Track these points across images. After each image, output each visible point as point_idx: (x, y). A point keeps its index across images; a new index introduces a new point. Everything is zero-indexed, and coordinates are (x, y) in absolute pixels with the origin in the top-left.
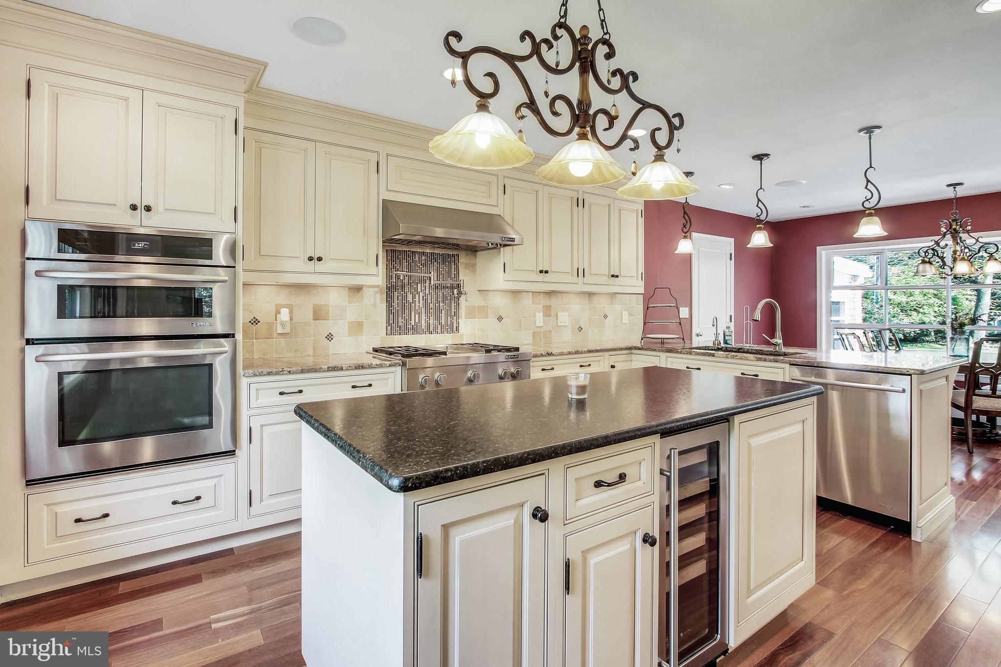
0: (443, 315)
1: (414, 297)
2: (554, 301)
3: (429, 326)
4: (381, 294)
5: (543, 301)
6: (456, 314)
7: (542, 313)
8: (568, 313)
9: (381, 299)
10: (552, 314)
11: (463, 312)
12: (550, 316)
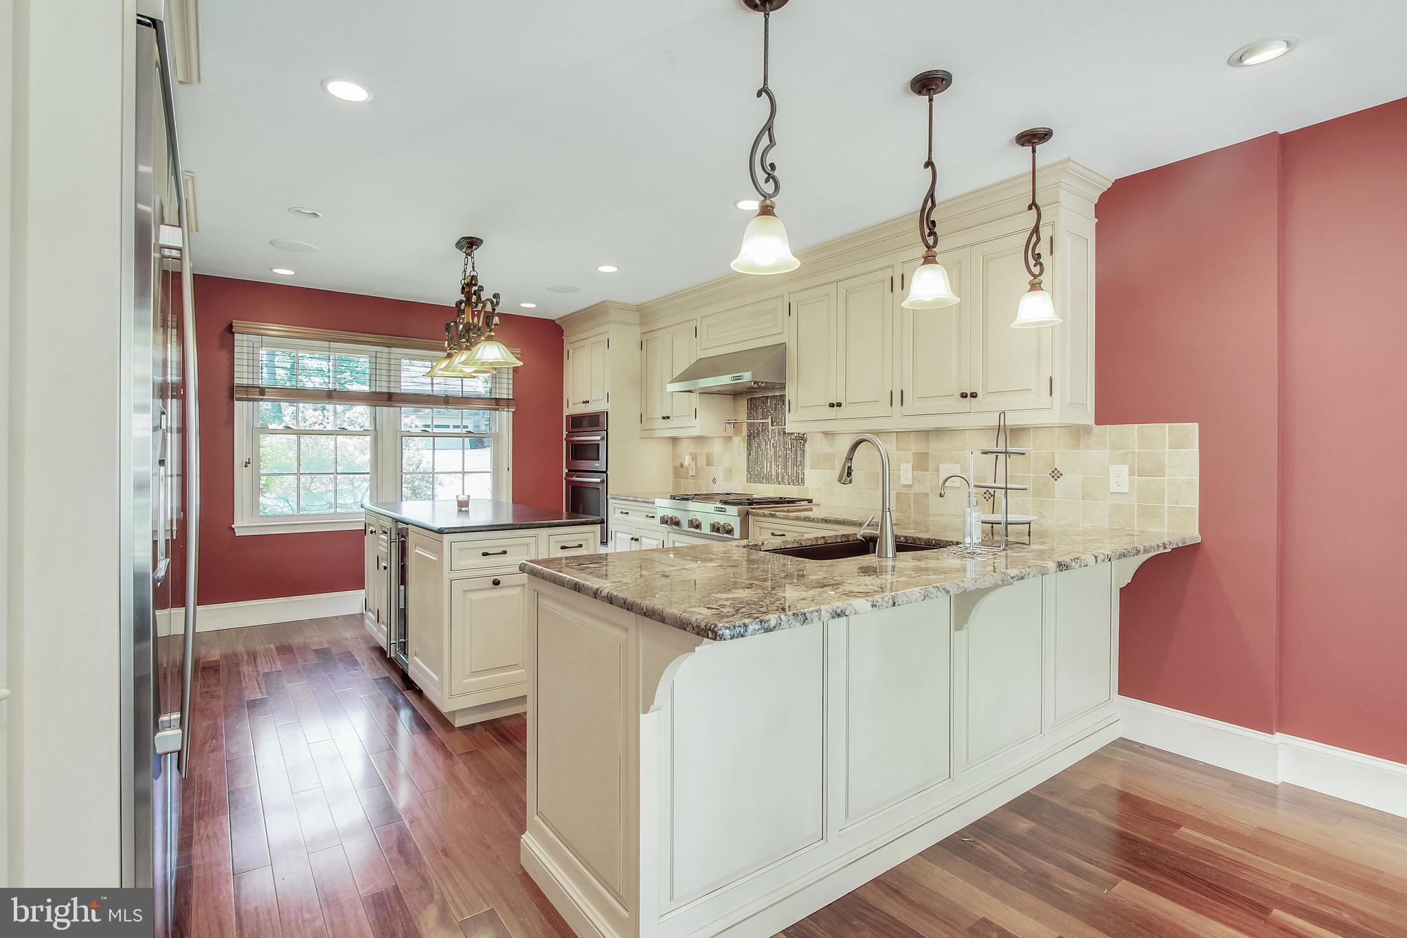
0: (790, 464)
1: (766, 444)
2: (934, 446)
3: (777, 475)
4: (744, 442)
5: (915, 446)
6: (802, 463)
7: (910, 466)
8: (959, 465)
9: (744, 447)
10: (930, 467)
11: (808, 461)
12: (926, 469)
